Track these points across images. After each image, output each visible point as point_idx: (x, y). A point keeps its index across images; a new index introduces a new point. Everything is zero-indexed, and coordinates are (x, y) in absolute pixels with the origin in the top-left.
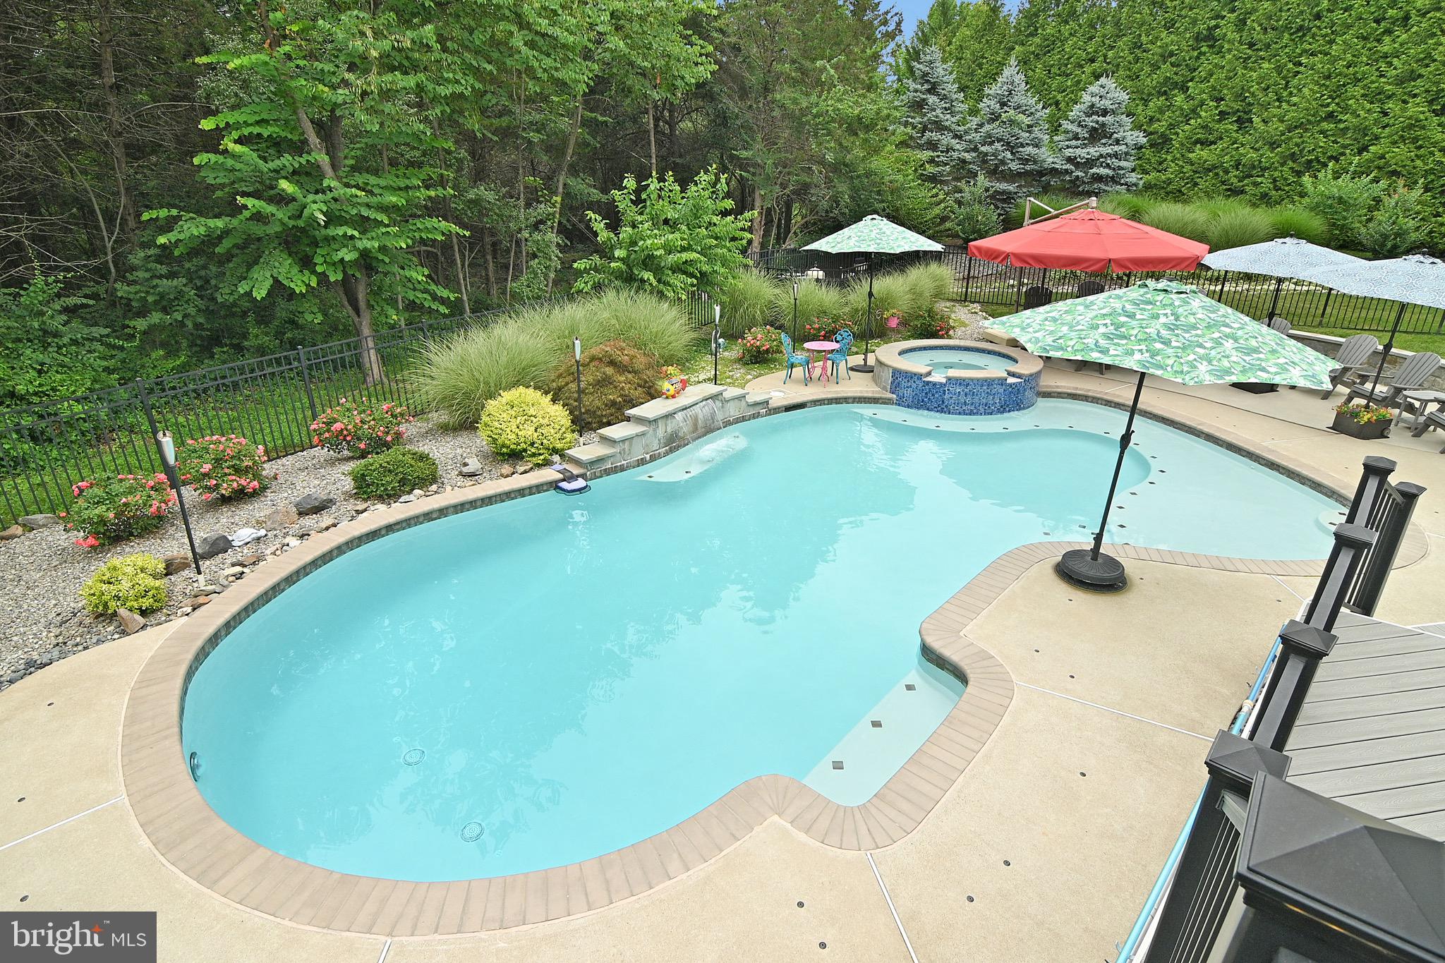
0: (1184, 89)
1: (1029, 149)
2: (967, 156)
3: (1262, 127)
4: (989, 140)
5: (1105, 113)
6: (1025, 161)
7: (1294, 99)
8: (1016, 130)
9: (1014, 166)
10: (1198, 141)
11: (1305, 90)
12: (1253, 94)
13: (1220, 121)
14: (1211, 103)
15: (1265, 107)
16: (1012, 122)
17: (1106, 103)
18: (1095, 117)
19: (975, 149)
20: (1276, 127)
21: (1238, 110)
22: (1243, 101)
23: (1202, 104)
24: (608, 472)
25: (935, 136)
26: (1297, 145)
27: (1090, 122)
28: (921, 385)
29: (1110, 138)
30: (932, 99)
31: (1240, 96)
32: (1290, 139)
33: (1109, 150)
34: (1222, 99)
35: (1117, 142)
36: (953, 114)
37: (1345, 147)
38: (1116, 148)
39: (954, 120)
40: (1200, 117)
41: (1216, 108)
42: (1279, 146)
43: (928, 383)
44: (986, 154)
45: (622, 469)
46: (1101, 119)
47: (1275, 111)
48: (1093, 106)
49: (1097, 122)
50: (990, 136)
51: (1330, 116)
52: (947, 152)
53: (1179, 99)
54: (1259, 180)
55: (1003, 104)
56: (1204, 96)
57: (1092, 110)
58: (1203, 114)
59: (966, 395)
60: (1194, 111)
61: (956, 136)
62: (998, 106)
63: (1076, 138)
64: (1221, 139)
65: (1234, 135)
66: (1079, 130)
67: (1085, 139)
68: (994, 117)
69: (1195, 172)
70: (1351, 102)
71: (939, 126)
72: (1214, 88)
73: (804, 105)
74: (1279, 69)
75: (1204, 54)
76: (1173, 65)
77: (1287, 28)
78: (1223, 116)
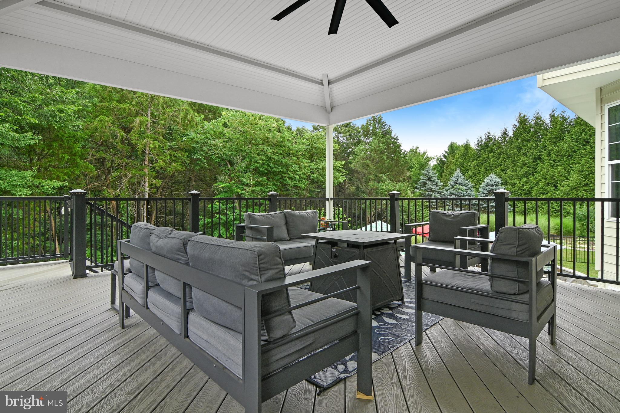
0: (533, 175)
3: (562, 188)
5: (492, 185)
7: (571, 179)
8: (460, 191)
10: (541, 193)
11: (574, 176)
12: (557, 177)
13: (547, 186)
14: (543, 180)
15: (562, 181)
16: (458, 189)
17: (493, 182)
20: (566, 188)
21: (553, 183)
23: (540, 180)
26: (576, 195)
27: (488, 188)
30: (428, 182)
31: (552, 178)
32: (573, 193)
34: (546, 179)
36: (437, 186)
39: (437, 188)
41: (545, 182)
42: (570, 195)
46: (491, 187)
47: (565, 183)
48: (488, 183)
50: (451, 193)
53: (531, 179)
56: (540, 178)
57: (488, 185)
58: (541, 184)
61: (438, 193)
62: (454, 184)
63: (483, 193)
65: (553, 191)
66: (484, 191)
67: (486, 194)
68: (453, 187)
69: (542, 204)
71: (431, 190)
72: (543, 175)
73: (377, 186)
74: (565, 169)
75: (539, 163)
76: (528, 167)
77: (565, 155)
78: (548, 184)
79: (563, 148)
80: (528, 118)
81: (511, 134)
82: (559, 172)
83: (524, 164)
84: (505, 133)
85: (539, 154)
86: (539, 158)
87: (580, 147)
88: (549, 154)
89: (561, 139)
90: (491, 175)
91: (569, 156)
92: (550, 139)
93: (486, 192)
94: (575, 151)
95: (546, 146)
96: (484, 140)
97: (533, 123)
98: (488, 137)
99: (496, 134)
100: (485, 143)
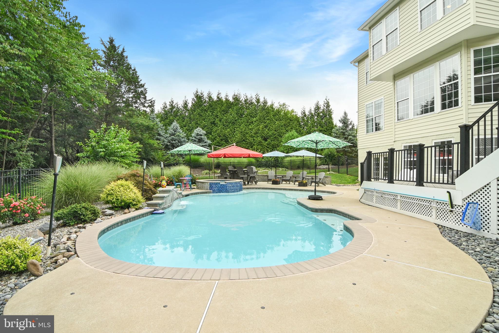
1: (184, 143)
2: (169, 144)
4: (173, 140)
5: (201, 135)
8: (180, 138)
13: (221, 141)
16: (179, 136)
17: (201, 133)
19: (169, 142)
21: (224, 139)
22: (225, 137)
23: (216, 137)
27: (198, 137)
28: (220, 186)
29: (203, 141)
35: (206, 142)
36: (162, 132)
37: (248, 146)
38: (206, 144)
39: (163, 134)
40: (216, 140)
43: (222, 185)
44: (173, 144)
46: (201, 137)
49: (200, 137)
51: (244, 140)
52: (163, 142)
55: (175, 131)
57: (198, 135)
60: (214, 139)
64: (222, 145)
66: (196, 139)
68: (173, 134)
70: (247, 137)
72: (218, 134)
74: (231, 130)
75: (213, 127)
76: (207, 128)
77: (230, 122)
78: (222, 140)
79: (229, 117)
80: (203, 96)
81: (190, 105)
82: (228, 132)
84: (186, 104)
85: (214, 120)
86: (213, 123)
87: (238, 118)
88: (220, 121)
89: (227, 113)
90: (198, 128)
91: (233, 123)
92: (220, 111)
93: (197, 140)
94: (236, 120)
95: (218, 115)
96: (169, 107)
97: (207, 100)
98: (172, 104)
99: (178, 103)
100: (170, 109)
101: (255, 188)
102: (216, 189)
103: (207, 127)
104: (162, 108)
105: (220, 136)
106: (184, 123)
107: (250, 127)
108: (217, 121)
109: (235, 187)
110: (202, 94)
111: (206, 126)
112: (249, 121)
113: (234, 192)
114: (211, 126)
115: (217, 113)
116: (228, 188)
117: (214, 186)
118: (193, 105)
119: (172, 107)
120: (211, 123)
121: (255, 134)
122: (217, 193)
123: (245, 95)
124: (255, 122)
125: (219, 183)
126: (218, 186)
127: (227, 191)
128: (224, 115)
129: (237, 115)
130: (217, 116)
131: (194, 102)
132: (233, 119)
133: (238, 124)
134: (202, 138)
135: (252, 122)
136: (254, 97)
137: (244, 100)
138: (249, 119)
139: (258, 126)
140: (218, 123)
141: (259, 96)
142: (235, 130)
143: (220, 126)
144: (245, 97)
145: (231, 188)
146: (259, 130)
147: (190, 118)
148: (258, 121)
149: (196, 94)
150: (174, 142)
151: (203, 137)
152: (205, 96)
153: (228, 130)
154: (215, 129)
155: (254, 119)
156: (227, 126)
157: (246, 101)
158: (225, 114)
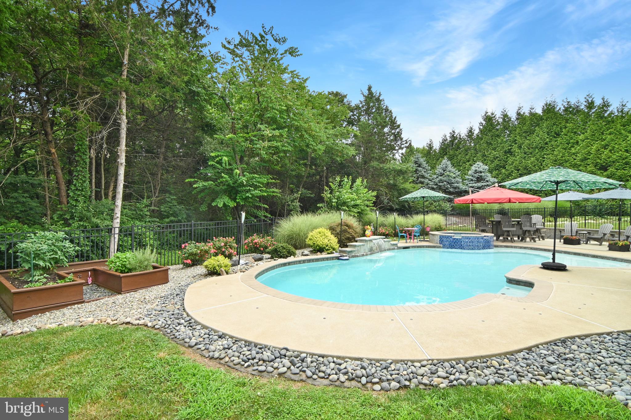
0: (504, 167)
1: (456, 184)
2: (435, 186)
4: (441, 181)
5: (481, 172)
6: (455, 188)
8: (450, 178)
9: (451, 190)
12: (530, 168)
14: (516, 171)
16: (448, 176)
17: (481, 169)
18: (478, 174)
19: (437, 185)
22: (527, 170)
23: (512, 172)
24: (353, 257)
25: (422, 180)
27: (476, 175)
28: (452, 240)
29: (484, 180)
30: (419, 169)
33: (485, 184)
35: (487, 181)
36: (427, 173)
38: (487, 183)
39: (428, 175)
41: (518, 173)
43: (455, 239)
44: (441, 186)
45: (357, 256)
46: (480, 174)
48: (476, 171)
50: (441, 180)
52: (427, 185)
53: (503, 171)
54: (540, 194)
55: (444, 171)
57: (476, 172)
58: (513, 175)
59: (470, 242)
60: (510, 174)
61: (429, 180)
62: (442, 171)
63: (472, 180)
66: (473, 178)
67: (475, 181)
68: (442, 175)
71: (423, 177)
72: (515, 167)
74: (537, 160)
75: (509, 157)
77: (536, 147)
79: (534, 140)
80: (495, 116)
81: (476, 131)
82: (532, 163)
83: (495, 158)
85: (510, 148)
87: (551, 139)
88: (520, 147)
89: (530, 133)
90: (478, 163)
91: (541, 147)
92: (519, 134)
93: (475, 179)
94: (546, 144)
95: (516, 140)
96: (449, 139)
97: (501, 120)
98: (453, 135)
99: (461, 133)
100: (450, 141)
101: (518, 247)
102: (447, 243)
103: (498, 159)
104: (441, 141)
105: (518, 170)
106: (467, 157)
107: (573, 150)
108: (515, 148)
109: (474, 243)
110: (492, 114)
111: (497, 157)
112: (571, 141)
113: (473, 249)
114: (506, 157)
115: (516, 137)
116: (462, 243)
117: (445, 240)
118: (481, 131)
119: (453, 137)
120: (505, 152)
121: (582, 161)
122: (448, 248)
123: (565, 100)
124: (583, 141)
125: (451, 237)
126: (449, 240)
127: (461, 247)
128: (526, 138)
129: (548, 135)
130: (514, 141)
131: (481, 127)
132: (540, 143)
133: (551, 149)
134: (481, 176)
135: (577, 142)
136: (583, 100)
137: (563, 108)
138: (572, 138)
139: (589, 146)
140: (515, 151)
141: (593, 97)
142: (544, 158)
143: (518, 155)
144: (565, 104)
145: (469, 244)
146: (589, 153)
147: (476, 150)
148: (588, 139)
149: (485, 115)
150: (441, 184)
151: (483, 174)
152: (497, 117)
153: (532, 159)
154: (511, 159)
155: (582, 137)
156: (531, 153)
157: (566, 110)
158: (528, 135)
